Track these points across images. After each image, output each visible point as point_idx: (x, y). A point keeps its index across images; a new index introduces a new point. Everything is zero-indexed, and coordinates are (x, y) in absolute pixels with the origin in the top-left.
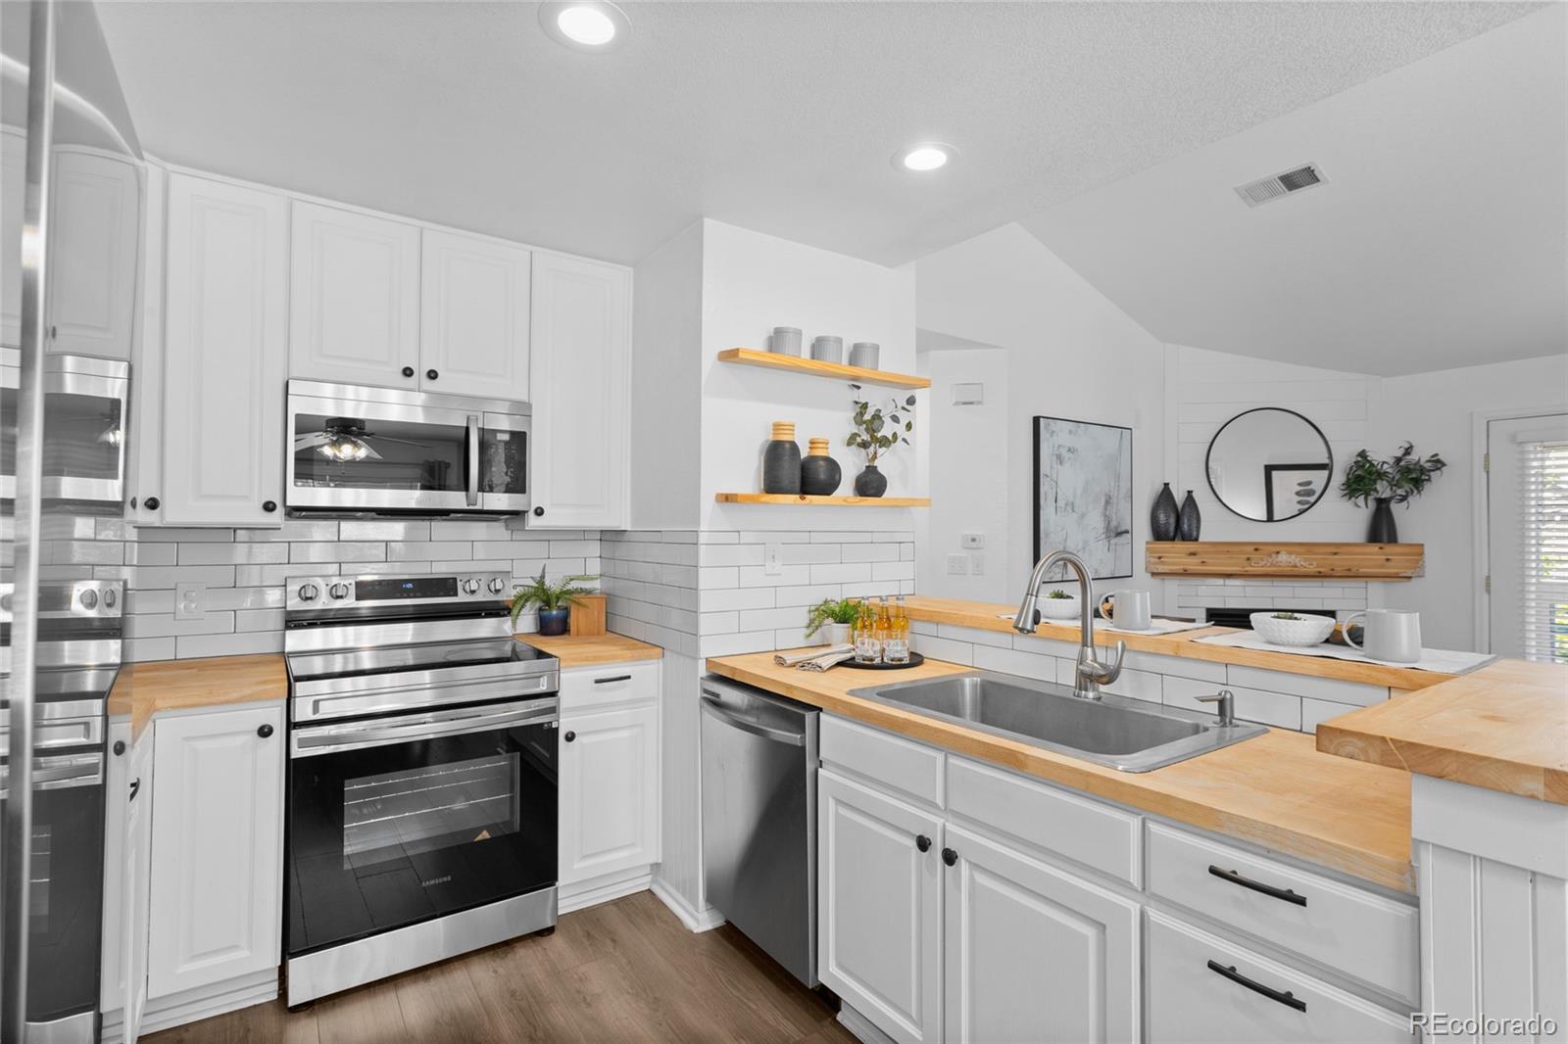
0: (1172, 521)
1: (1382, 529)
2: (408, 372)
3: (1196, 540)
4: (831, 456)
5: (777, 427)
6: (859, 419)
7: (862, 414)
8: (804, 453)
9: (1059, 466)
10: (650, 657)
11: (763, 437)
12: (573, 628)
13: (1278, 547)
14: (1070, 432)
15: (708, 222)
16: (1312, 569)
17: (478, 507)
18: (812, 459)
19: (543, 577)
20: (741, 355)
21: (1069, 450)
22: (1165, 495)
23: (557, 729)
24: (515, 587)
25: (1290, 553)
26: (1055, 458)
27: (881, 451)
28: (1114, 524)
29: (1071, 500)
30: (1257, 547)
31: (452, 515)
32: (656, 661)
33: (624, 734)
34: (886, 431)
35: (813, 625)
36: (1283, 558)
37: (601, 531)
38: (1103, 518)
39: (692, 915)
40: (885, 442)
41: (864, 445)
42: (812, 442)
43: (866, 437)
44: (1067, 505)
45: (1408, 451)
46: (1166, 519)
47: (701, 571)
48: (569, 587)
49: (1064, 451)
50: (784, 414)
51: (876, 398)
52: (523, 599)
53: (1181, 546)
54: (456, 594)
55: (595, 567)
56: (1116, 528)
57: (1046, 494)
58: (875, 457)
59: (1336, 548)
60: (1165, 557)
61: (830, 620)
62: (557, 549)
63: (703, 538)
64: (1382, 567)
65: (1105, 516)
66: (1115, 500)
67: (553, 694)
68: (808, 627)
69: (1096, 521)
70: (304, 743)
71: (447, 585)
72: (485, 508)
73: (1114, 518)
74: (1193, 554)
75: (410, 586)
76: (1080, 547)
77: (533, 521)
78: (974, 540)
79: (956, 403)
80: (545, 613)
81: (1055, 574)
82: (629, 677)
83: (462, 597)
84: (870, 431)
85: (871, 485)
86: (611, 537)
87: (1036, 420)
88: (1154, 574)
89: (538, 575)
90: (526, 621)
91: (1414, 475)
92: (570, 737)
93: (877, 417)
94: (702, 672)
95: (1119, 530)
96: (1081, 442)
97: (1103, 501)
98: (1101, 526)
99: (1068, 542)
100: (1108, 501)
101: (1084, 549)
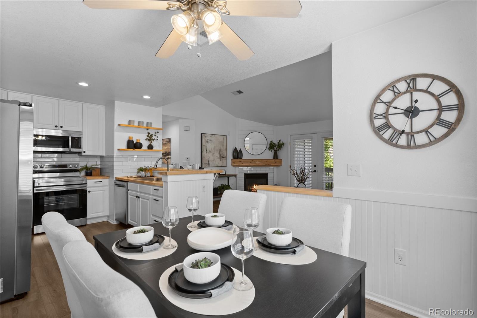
0: (237, 154)
1: (276, 156)
2: (56, 126)
3: (242, 159)
4: (141, 142)
5: (129, 137)
6: (148, 136)
7: (149, 135)
8: (135, 142)
9: (207, 144)
10: (106, 178)
11: (127, 139)
12: (93, 174)
13: (256, 160)
14: (210, 136)
15: (115, 101)
16: (262, 165)
17: (71, 151)
18: (137, 143)
19: (87, 165)
20: (121, 125)
21: (210, 140)
22: (236, 149)
23: (87, 190)
24: (80, 167)
25: (258, 161)
26: (206, 142)
27: (152, 141)
28: (222, 155)
29: (210, 150)
30: (252, 160)
31: (66, 153)
32: (108, 179)
33: (101, 192)
34: (154, 137)
35: (138, 172)
36: (257, 162)
37: (100, 156)
39: (113, 222)
40: (153, 140)
41: (149, 140)
42: (137, 140)
43: (149, 139)
45: (280, 141)
46: (236, 155)
47: (114, 162)
48: (92, 167)
49: (208, 141)
50: (131, 135)
51: (152, 132)
52: (82, 169)
53: (238, 160)
54: (67, 168)
55: (99, 163)
56: (223, 156)
57: (204, 149)
58: (152, 142)
59: (267, 160)
60: (235, 162)
61: (141, 171)
62: (90, 159)
63: (115, 156)
64: (275, 164)
65: (220, 154)
66: (222, 151)
67: (86, 184)
68: (137, 172)
69: (217, 155)
70: (36, 190)
71: (65, 166)
72: (73, 151)
73: (222, 154)
74: (240, 162)
75: (57, 166)
76: (213, 160)
77: (83, 154)
78: (188, 158)
79: (184, 130)
80: (87, 172)
82: (102, 182)
83: (68, 168)
84: (150, 138)
85: (150, 147)
86: (101, 157)
87: (202, 134)
88: (233, 166)
89: (86, 164)
90: (83, 173)
91: (280, 145)
92: (89, 192)
93: (152, 135)
94: (115, 179)
96: (213, 138)
97: (219, 151)
98: (218, 156)
99: (210, 159)
100: (220, 151)
101: (214, 160)
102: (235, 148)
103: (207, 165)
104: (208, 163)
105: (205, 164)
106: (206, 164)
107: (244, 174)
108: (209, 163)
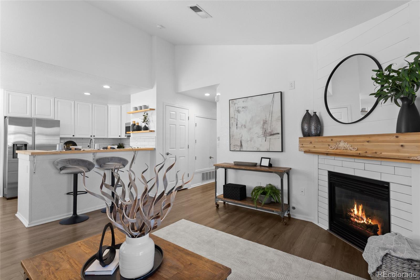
3: (321, 136)
5: (133, 122)
9: (238, 114)
14: (243, 102)
15: (131, 95)
21: (243, 107)
22: (307, 115)
25: (345, 142)
26: (236, 112)
28: (269, 130)
29: (244, 123)
36: (342, 144)
38: (262, 129)
44: (242, 126)
46: (306, 127)
49: (240, 109)
56: (270, 132)
57: (232, 123)
60: (305, 144)
64: (398, 151)
65: (263, 128)
66: (270, 122)
69: (258, 130)
73: (269, 128)
76: (249, 139)
81: (237, 148)
88: (304, 152)
95: (272, 133)
96: (249, 103)
97: (262, 123)
98: (260, 132)
99: (243, 138)
100: (265, 122)
101: (251, 140)
102: (306, 112)
103: (238, 147)
104: (239, 144)
105: (234, 145)
106: (237, 145)
107: (327, 174)
108: (241, 145)
